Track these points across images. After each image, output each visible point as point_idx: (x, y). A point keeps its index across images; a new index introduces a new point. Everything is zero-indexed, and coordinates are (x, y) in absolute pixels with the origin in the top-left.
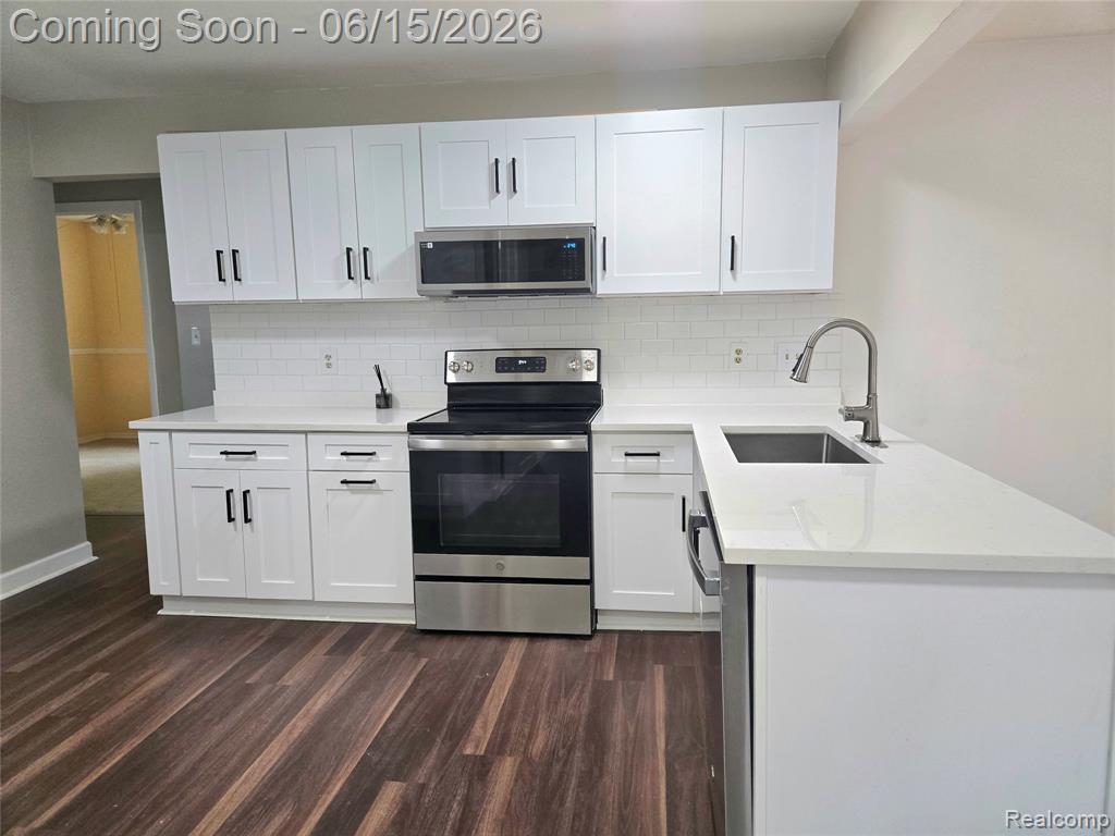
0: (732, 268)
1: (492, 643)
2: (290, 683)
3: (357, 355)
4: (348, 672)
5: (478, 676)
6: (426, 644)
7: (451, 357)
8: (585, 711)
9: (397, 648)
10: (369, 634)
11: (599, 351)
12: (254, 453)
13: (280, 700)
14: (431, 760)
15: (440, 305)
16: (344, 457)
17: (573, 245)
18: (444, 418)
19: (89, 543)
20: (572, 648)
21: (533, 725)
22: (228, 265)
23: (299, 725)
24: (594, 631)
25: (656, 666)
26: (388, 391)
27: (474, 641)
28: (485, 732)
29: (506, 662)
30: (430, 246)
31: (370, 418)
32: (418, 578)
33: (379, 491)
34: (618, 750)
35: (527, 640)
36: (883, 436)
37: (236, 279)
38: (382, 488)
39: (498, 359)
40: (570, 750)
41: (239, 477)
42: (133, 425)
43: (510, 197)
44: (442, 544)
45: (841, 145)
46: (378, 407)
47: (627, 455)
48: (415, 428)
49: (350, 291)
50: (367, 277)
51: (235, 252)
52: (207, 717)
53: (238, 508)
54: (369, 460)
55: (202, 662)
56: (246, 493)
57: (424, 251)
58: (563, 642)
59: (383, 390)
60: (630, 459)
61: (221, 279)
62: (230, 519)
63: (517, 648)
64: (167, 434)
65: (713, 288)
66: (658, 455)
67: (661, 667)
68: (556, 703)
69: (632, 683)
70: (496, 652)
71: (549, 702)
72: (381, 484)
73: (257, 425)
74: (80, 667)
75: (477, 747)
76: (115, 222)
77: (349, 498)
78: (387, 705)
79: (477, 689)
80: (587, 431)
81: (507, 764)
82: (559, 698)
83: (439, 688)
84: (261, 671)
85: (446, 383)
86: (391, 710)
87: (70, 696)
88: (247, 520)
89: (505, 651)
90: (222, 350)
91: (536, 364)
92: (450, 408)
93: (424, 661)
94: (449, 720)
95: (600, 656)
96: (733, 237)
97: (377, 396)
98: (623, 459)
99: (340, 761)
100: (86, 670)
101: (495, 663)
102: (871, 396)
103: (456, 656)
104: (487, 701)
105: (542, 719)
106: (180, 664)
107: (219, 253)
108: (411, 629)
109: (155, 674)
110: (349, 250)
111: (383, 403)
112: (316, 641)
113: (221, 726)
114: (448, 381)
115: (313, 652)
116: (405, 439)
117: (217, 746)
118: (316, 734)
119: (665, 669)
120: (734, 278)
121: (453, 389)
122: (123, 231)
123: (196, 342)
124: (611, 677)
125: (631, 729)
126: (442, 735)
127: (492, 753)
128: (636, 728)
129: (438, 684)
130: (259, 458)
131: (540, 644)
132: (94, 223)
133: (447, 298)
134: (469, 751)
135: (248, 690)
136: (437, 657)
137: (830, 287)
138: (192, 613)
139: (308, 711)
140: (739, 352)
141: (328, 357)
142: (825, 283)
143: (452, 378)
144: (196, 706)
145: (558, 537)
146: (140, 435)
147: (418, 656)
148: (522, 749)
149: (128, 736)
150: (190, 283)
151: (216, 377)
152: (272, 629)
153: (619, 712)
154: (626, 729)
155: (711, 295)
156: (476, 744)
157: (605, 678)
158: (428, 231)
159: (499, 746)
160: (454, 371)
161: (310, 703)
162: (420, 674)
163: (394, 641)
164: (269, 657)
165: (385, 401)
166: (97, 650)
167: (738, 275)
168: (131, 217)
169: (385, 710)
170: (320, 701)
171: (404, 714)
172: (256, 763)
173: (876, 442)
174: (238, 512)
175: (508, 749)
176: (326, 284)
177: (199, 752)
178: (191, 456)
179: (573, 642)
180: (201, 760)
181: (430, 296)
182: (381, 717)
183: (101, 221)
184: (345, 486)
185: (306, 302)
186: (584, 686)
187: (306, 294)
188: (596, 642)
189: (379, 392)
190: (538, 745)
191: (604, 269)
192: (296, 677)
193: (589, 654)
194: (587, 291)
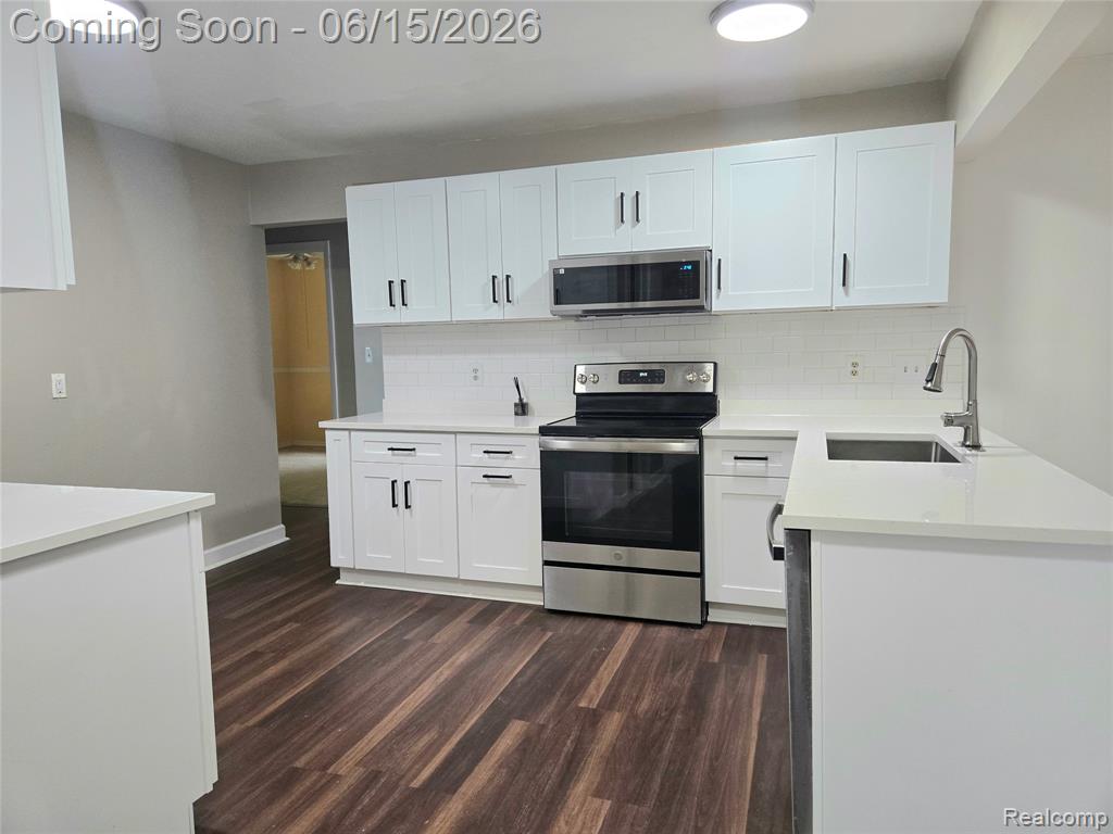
0: (844, 284)
1: (610, 626)
2: (439, 641)
3: (500, 369)
4: (485, 638)
5: (595, 649)
6: (553, 621)
7: (581, 370)
8: (688, 685)
9: (528, 622)
10: (504, 610)
11: (715, 364)
12: (414, 449)
13: (430, 653)
14: (550, 708)
15: (572, 323)
16: (486, 455)
17: (690, 267)
18: (573, 423)
19: (283, 526)
20: (683, 634)
21: (641, 690)
22: (397, 293)
23: (445, 673)
24: (705, 622)
25: (760, 656)
26: (525, 401)
27: (594, 622)
28: (598, 692)
29: (621, 640)
30: (562, 272)
31: (509, 422)
32: (546, 563)
33: (515, 485)
34: (716, 717)
35: (641, 625)
36: (983, 442)
37: (403, 304)
38: (516, 482)
39: (621, 371)
40: (673, 712)
41: (402, 469)
42: (322, 424)
43: (633, 226)
44: (567, 534)
45: (956, 163)
46: (516, 414)
47: (736, 458)
48: (545, 431)
49: (495, 313)
50: (508, 301)
51: (403, 281)
52: (374, 661)
53: (401, 495)
54: (506, 458)
55: (369, 622)
56: (407, 483)
57: (557, 277)
58: (675, 629)
59: (521, 399)
60: (739, 463)
61: (391, 305)
62: (394, 505)
63: (632, 631)
64: (347, 433)
65: (826, 304)
66: (766, 459)
67: (766, 656)
68: (663, 676)
69: (734, 666)
70: (612, 632)
71: (656, 674)
72: (516, 480)
73: (416, 426)
74: (279, 618)
75: (590, 701)
76: (306, 259)
77: (490, 491)
78: (517, 663)
79: (593, 658)
80: (699, 437)
81: (616, 717)
82: (666, 672)
83: (559, 657)
84: (416, 631)
85: (574, 393)
86: (521, 666)
87: (272, 638)
88: (407, 507)
89: (621, 632)
90: (390, 363)
91: (656, 376)
92: (578, 416)
93: (550, 634)
94: (569, 679)
95: (708, 643)
96: (845, 255)
97: (516, 405)
98: (732, 463)
99: (477, 700)
100: (283, 620)
101: (611, 640)
102: (972, 403)
103: (578, 632)
104: (602, 669)
105: (649, 687)
106: (354, 621)
107: (390, 282)
108: (540, 609)
109: (334, 627)
110: (494, 277)
111: (520, 411)
112: (460, 612)
113: (384, 668)
114: (577, 391)
115: (458, 620)
116: (537, 440)
117: (380, 682)
118: (458, 680)
119: (768, 658)
120: (847, 293)
121: (582, 399)
122: (313, 267)
123: (369, 360)
124: (716, 659)
125: (730, 702)
126: (562, 690)
127: (603, 708)
128: (734, 702)
129: (560, 652)
130: (418, 454)
131: (653, 630)
132: (291, 260)
133: (578, 317)
134: (583, 704)
135: (406, 644)
136: (561, 631)
137: (945, 300)
138: (362, 584)
139: (453, 663)
140: (855, 365)
141: (476, 371)
142: (940, 296)
143: (581, 389)
144: (366, 652)
145: (671, 532)
146: (326, 432)
147: (544, 630)
148: (629, 708)
149: (313, 669)
150: (367, 308)
151: (385, 388)
152: (425, 600)
153: (720, 687)
154: (725, 700)
155: (825, 310)
156: (591, 698)
157: (710, 661)
158: (560, 259)
159: (610, 701)
160: (582, 383)
161: (454, 657)
162: (545, 643)
163: (524, 617)
164: (423, 621)
165: (522, 409)
166: (291, 606)
167: (851, 290)
168: (321, 255)
169: (515, 668)
170: (463, 657)
171: (529, 672)
172: (411, 696)
173: (976, 447)
174: (400, 500)
175: (617, 708)
176: (475, 307)
177: (368, 685)
178: (366, 452)
179: (684, 630)
180: (370, 690)
181: (562, 316)
182: (511, 672)
183: (296, 259)
184: (486, 480)
185: (459, 323)
186: (689, 665)
187: (459, 316)
188: (705, 632)
189: (517, 401)
190: (644, 705)
191: (719, 287)
192: (444, 636)
193: (697, 641)
194: (701, 308)
